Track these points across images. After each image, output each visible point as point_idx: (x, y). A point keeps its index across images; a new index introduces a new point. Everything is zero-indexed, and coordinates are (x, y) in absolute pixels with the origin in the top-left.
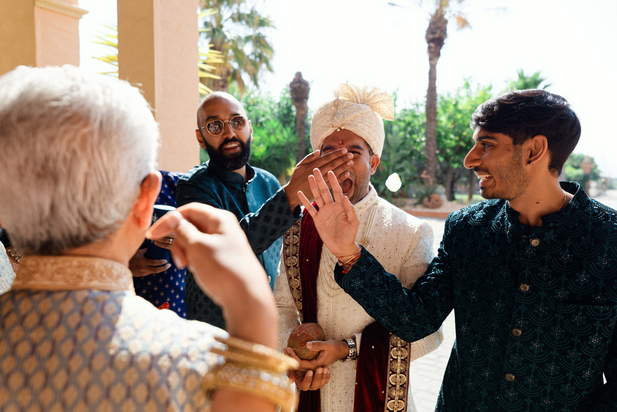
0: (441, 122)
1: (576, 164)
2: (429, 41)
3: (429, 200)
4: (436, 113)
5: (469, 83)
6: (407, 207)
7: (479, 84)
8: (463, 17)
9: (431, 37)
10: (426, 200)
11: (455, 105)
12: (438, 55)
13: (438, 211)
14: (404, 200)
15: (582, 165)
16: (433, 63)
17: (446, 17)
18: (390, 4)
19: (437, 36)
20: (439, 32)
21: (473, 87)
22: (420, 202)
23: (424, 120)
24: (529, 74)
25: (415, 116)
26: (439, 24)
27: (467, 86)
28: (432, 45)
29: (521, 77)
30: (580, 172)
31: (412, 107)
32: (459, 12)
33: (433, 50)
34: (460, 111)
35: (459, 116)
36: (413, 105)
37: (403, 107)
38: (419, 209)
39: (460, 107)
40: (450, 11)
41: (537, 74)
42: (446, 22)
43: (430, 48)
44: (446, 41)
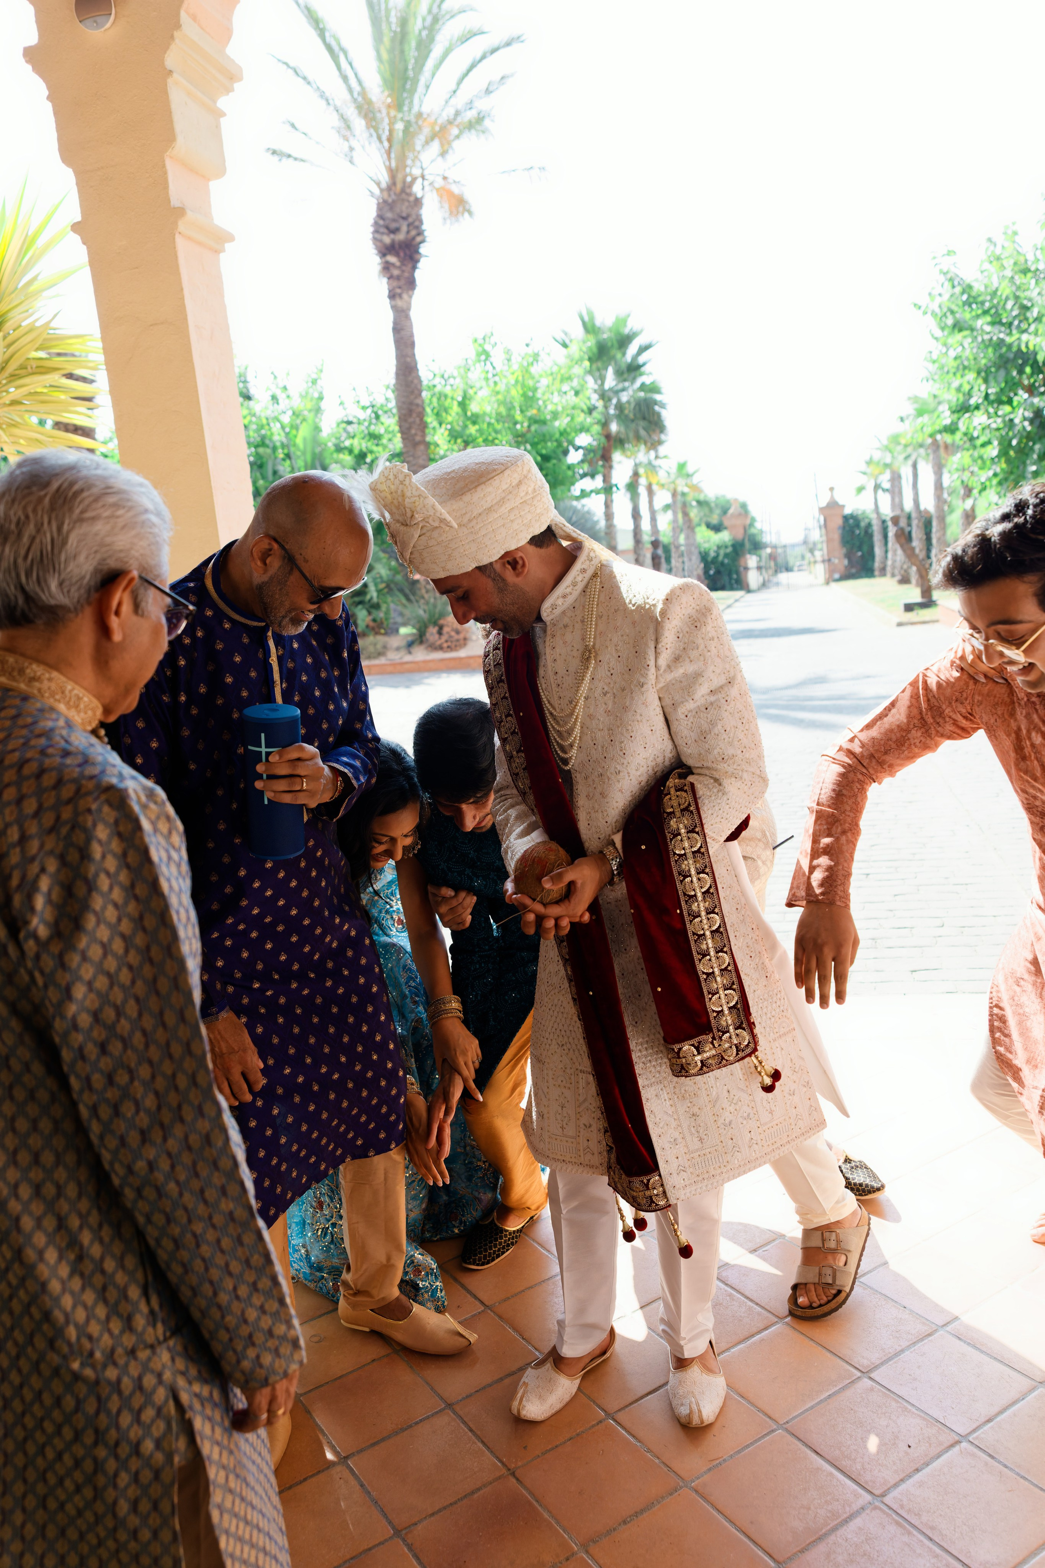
0: (437, 445)
1: (715, 520)
2: (385, 251)
3: (440, 633)
4: (424, 426)
5: (488, 347)
6: (393, 656)
7: (508, 351)
8: (455, 189)
9: (387, 240)
10: (433, 630)
11: (463, 405)
12: (411, 284)
13: (462, 653)
14: (381, 639)
15: (726, 523)
16: (399, 303)
17: (417, 189)
18: (274, 152)
19: (401, 237)
20: (404, 228)
21: (497, 358)
22: (420, 639)
23: (398, 444)
24: (605, 319)
25: (375, 437)
26: (404, 209)
27: (484, 355)
28: (392, 259)
29: (589, 327)
30: (725, 536)
31: (363, 415)
32: (445, 178)
33: (396, 272)
34: (475, 419)
35: (472, 430)
36: (364, 408)
37: (340, 415)
38: (420, 654)
39: (474, 408)
40: (423, 177)
41: (623, 321)
42: (418, 202)
43: (386, 268)
44: (423, 249)
